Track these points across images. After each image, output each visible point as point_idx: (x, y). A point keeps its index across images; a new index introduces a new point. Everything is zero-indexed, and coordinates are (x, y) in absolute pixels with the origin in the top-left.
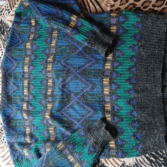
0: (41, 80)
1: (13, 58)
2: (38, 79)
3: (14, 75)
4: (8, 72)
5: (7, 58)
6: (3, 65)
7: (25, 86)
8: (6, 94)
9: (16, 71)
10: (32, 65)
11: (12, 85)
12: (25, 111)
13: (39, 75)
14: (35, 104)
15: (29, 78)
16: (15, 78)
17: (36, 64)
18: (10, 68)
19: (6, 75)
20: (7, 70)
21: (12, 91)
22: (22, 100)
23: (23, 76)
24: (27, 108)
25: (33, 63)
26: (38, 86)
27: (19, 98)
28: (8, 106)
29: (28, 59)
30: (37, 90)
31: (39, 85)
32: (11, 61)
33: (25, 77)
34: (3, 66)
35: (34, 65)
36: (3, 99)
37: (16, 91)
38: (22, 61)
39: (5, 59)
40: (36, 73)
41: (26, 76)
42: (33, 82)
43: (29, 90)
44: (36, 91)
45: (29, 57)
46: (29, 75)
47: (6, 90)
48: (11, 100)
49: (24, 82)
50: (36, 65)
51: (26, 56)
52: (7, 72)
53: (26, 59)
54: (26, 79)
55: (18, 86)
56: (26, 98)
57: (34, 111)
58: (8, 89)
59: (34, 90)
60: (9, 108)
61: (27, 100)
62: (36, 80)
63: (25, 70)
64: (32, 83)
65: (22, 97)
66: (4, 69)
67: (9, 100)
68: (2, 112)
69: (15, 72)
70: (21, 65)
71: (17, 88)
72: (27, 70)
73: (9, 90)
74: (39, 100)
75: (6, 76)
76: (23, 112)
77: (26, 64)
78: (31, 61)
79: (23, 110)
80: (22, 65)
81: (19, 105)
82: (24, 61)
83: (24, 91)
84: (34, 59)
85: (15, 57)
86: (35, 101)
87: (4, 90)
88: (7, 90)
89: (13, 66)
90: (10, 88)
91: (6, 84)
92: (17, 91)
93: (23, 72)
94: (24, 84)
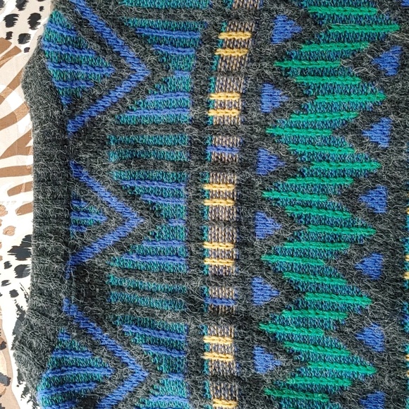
0: (348, 182)
1: (121, 27)
2: (324, 174)
3: (123, 138)
4: (78, 119)
5: (81, 22)
6: (50, 67)
7: (208, 217)
8: (65, 257)
9: (140, 113)
10: (281, 80)
11: (114, 202)
12: (225, 379)
13: (334, 152)
14: (304, 341)
15: (244, 165)
16: (135, 158)
17: (317, 73)
18: (97, 93)
19: (66, 133)
20: (75, 101)
21: (110, 239)
22: (191, 300)
23: (198, 149)
24: (237, 358)
25: (286, 64)
26: (322, 222)
27: (166, 284)
28: (83, 333)
29: (245, 36)
30: (313, 246)
31: (330, 214)
32: (105, 47)
33: (213, 154)
34: (49, 77)
35: (299, 79)
36: (52, 287)
37: (139, 239)
38: (191, 52)
39: (69, 30)
40: (312, 133)
41: (224, 148)
42: (277, 195)
43: (246, 244)
44: (305, 255)
45: (250, 25)
46: (248, 147)
47: (68, 233)
48: (102, 293)
49: (206, 187)
50: (311, 80)
51: (229, 16)
52: (72, 117)
53: (223, 36)
54: (223, 170)
55: (152, 212)
56: (225, 295)
57: (291, 382)
58: (79, 225)
59: (288, 246)
60: (94, 346)
61: (234, 306)
62: (301, 181)
63: (212, 113)
64: (268, 200)
65: (186, 285)
66: (57, 99)
67: (91, 297)
68: (48, 374)
69: (128, 117)
70: (188, 76)
71: (147, 222)
72: (235, 113)
73: (85, 230)
74: (341, 317)
75: (66, 142)
76: (209, 382)
77: (228, 73)
78: (269, 50)
79: (210, 370)
80: (195, 73)
81: (169, 332)
82: (212, 51)
83: (207, 246)
84: (298, 39)
85: (138, 21)
86: (305, 323)
87: (55, 232)
88: (73, 230)
89: (116, 81)
90: (94, 217)
91: (69, 192)
92: (145, 245)
93: (201, 124)
94: (207, 203)
